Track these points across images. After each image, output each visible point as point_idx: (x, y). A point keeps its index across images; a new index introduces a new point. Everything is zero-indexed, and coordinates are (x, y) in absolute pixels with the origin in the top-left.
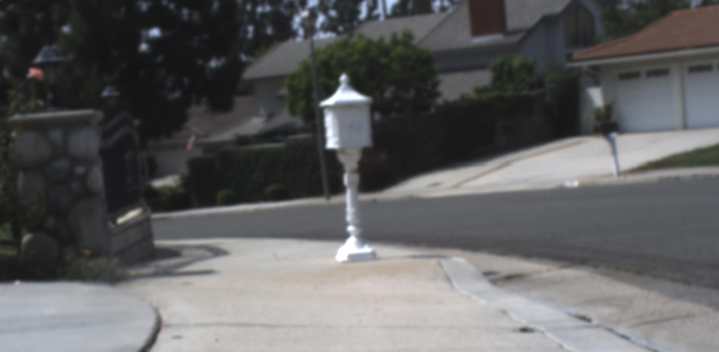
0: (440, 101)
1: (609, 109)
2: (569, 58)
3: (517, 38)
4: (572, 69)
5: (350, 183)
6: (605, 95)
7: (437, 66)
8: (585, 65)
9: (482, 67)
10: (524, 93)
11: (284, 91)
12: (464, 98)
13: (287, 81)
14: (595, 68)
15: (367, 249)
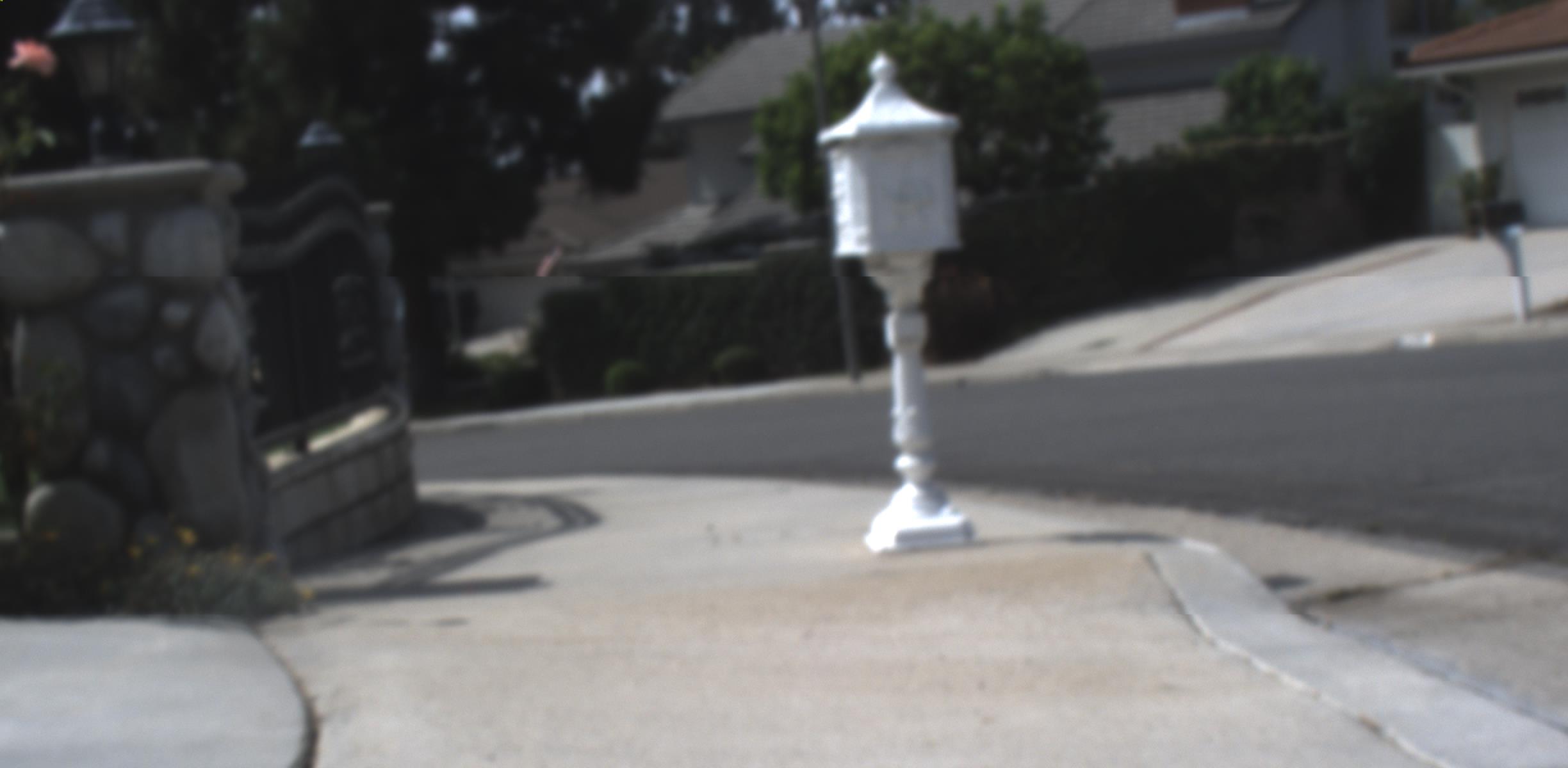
0: (1107, 161)
1: (1494, 173)
2: (1401, 59)
3: (1279, 17)
4: (1410, 83)
5: (902, 340)
6: (1485, 141)
7: (1100, 82)
8: (1438, 72)
9: (1202, 84)
10: (1299, 139)
11: (755, 146)
12: (1161, 154)
13: (759, 121)
14: (1463, 82)
15: (948, 519)
